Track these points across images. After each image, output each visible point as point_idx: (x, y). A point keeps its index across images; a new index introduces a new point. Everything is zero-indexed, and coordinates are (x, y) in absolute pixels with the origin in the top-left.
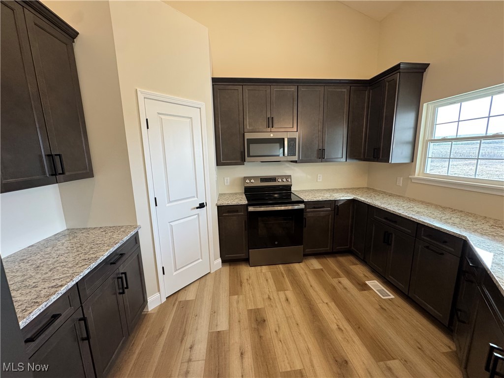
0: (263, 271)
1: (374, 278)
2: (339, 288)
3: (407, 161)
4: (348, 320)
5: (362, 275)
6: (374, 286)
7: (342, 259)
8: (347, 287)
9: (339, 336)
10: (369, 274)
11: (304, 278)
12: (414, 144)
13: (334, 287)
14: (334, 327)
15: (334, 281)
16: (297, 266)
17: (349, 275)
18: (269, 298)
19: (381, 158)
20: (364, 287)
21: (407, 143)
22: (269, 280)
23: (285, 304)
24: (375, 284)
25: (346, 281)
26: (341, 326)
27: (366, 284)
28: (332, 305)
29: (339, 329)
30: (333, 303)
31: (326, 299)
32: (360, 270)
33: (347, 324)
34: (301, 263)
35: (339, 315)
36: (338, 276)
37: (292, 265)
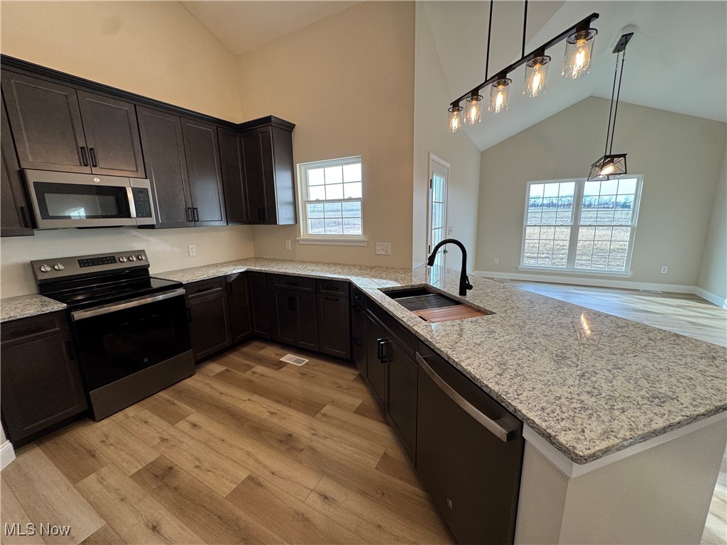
0: (131, 414)
1: (286, 352)
2: (255, 379)
3: (292, 222)
4: (277, 401)
5: (273, 355)
6: (290, 359)
7: (246, 349)
8: (262, 373)
9: (275, 420)
10: (280, 351)
11: (207, 390)
12: (295, 203)
13: (250, 381)
14: (266, 415)
15: (248, 375)
16: (189, 382)
17: (261, 361)
18: (163, 440)
19: (267, 219)
20: (281, 365)
21: (289, 203)
22: (150, 420)
23: (193, 432)
24: (289, 358)
25: (260, 369)
26: (273, 411)
27: (281, 362)
28: (255, 397)
29: (272, 413)
30: (256, 396)
31: (246, 396)
32: (270, 351)
33: (278, 405)
34: (194, 377)
35: (267, 402)
36: (249, 367)
37: (179, 384)
